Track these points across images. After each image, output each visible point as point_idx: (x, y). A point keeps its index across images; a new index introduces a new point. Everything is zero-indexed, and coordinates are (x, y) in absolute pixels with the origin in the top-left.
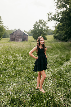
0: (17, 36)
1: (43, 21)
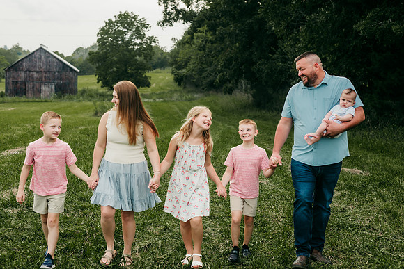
0: (35, 75)
1: (133, 18)
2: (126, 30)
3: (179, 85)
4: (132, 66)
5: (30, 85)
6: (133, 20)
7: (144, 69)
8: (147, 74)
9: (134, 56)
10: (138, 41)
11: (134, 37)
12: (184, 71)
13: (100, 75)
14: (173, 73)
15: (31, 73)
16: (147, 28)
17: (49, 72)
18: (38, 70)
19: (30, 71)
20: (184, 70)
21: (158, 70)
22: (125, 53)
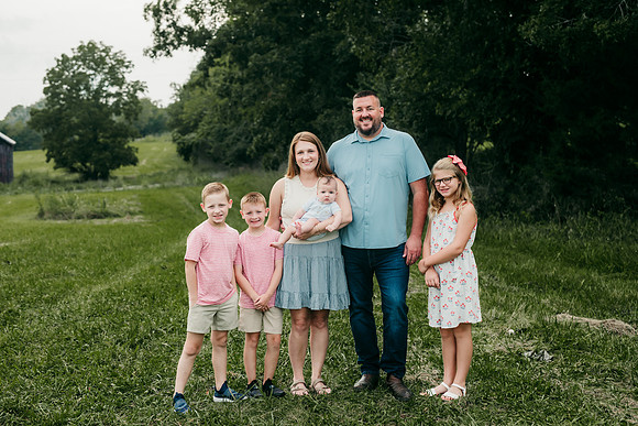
1: (103, 51)
2: (92, 72)
3: (187, 159)
4: (105, 130)
6: (104, 54)
7: (126, 136)
8: (131, 144)
9: (108, 114)
10: (113, 90)
11: (106, 83)
12: (192, 137)
13: (51, 149)
14: (174, 141)
16: (127, 67)
20: (193, 135)
21: (150, 137)
22: (92, 109)
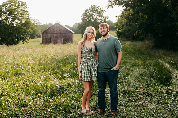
0: (55, 35)
2: (94, 13)
3: (119, 37)
5: (52, 40)
6: (97, 9)
10: (100, 18)
11: (98, 16)
15: (53, 34)
16: (104, 12)
17: (61, 33)
18: (56, 33)
19: (52, 33)
